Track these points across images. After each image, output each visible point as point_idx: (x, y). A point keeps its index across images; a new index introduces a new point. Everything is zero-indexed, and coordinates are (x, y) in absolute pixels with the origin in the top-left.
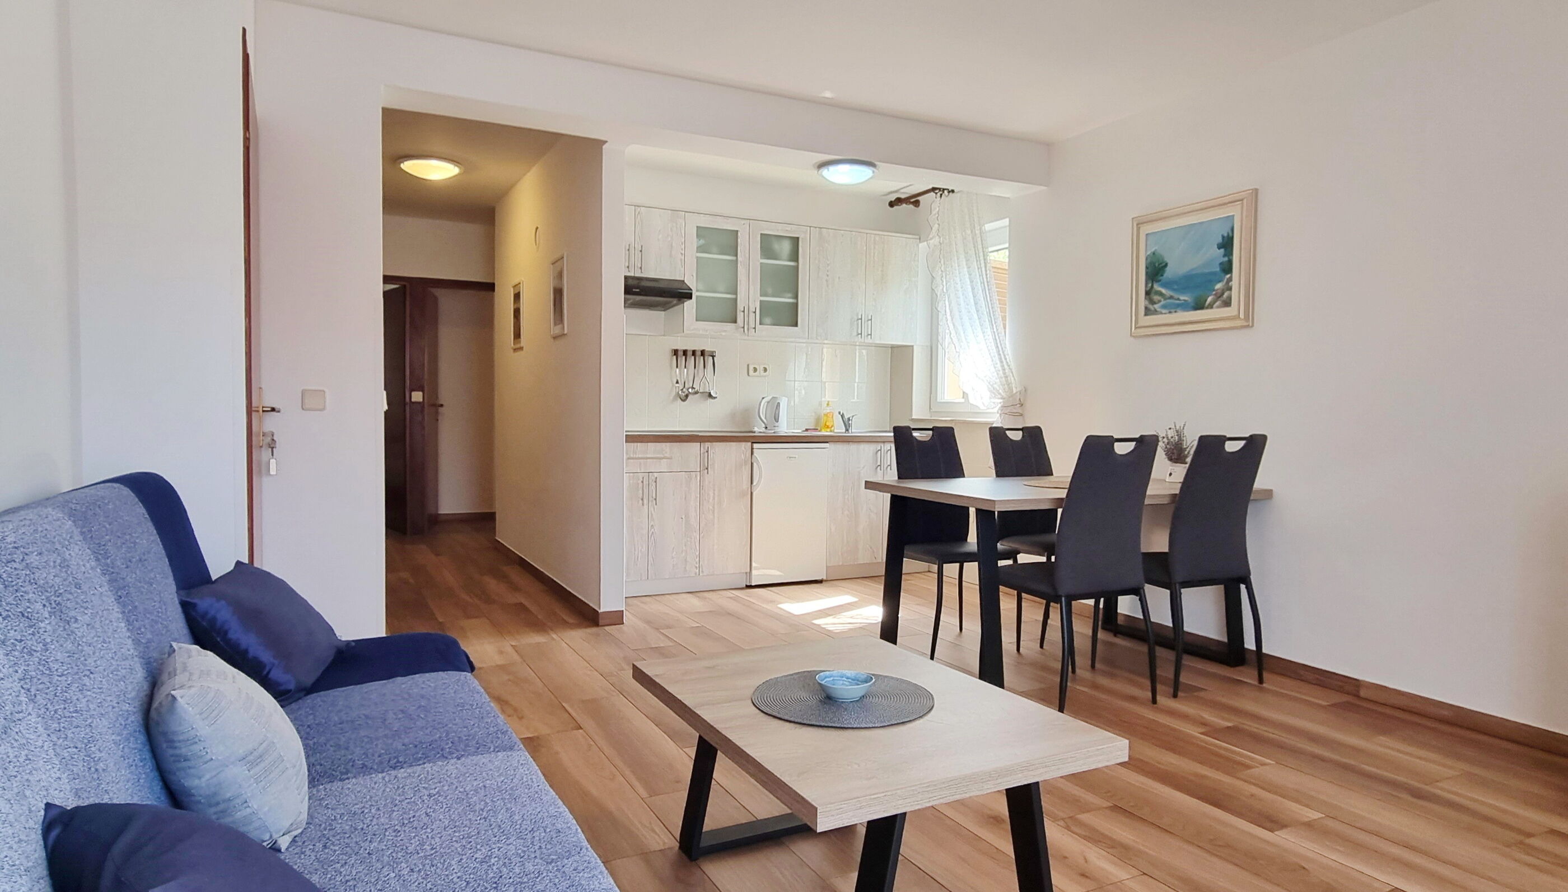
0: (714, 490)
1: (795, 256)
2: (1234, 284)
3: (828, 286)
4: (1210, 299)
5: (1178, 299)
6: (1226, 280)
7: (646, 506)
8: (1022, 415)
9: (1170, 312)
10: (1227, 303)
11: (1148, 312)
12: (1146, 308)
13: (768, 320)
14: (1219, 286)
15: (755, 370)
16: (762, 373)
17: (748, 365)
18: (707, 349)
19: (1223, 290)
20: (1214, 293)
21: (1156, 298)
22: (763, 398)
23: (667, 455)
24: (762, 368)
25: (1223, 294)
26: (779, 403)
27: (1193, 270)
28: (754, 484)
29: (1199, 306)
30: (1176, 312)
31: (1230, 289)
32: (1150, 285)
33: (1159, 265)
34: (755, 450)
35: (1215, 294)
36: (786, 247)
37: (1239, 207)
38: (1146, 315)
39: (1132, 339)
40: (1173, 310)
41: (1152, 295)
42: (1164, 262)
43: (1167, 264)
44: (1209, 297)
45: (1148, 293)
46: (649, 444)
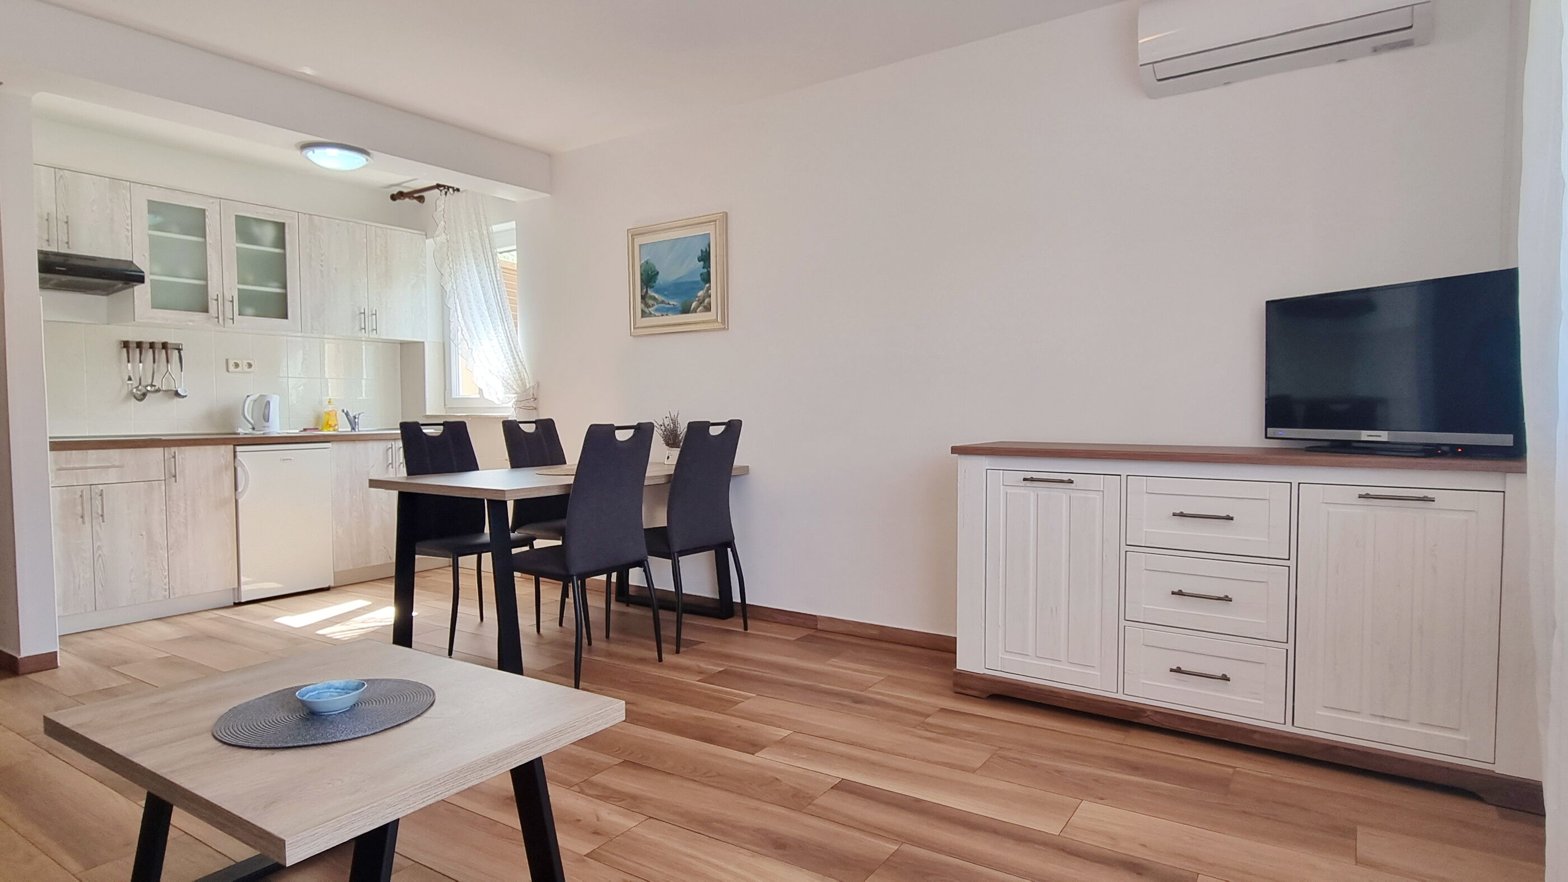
0: (186, 500)
1: (281, 242)
2: (712, 292)
3: (322, 277)
4: (694, 305)
5: (669, 304)
6: (706, 289)
7: (88, 525)
8: (536, 409)
9: (662, 315)
10: (708, 309)
11: (644, 314)
12: (643, 311)
13: (249, 311)
14: (701, 293)
15: (237, 365)
16: (246, 369)
17: (227, 361)
18: (171, 340)
19: (704, 297)
20: (697, 299)
21: (651, 302)
22: (248, 396)
23: (117, 463)
24: (245, 362)
25: (704, 301)
26: (269, 401)
27: (678, 278)
28: (240, 490)
29: (686, 310)
30: (667, 315)
31: (709, 296)
32: (645, 290)
33: (652, 273)
34: (238, 453)
35: (698, 300)
36: (269, 233)
37: (713, 226)
38: (642, 317)
39: (632, 338)
40: (665, 314)
41: (647, 299)
42: (656, 270)
43: (658, 273)
44: (693, 302)
45: (643, 297)
46: (90, 452)
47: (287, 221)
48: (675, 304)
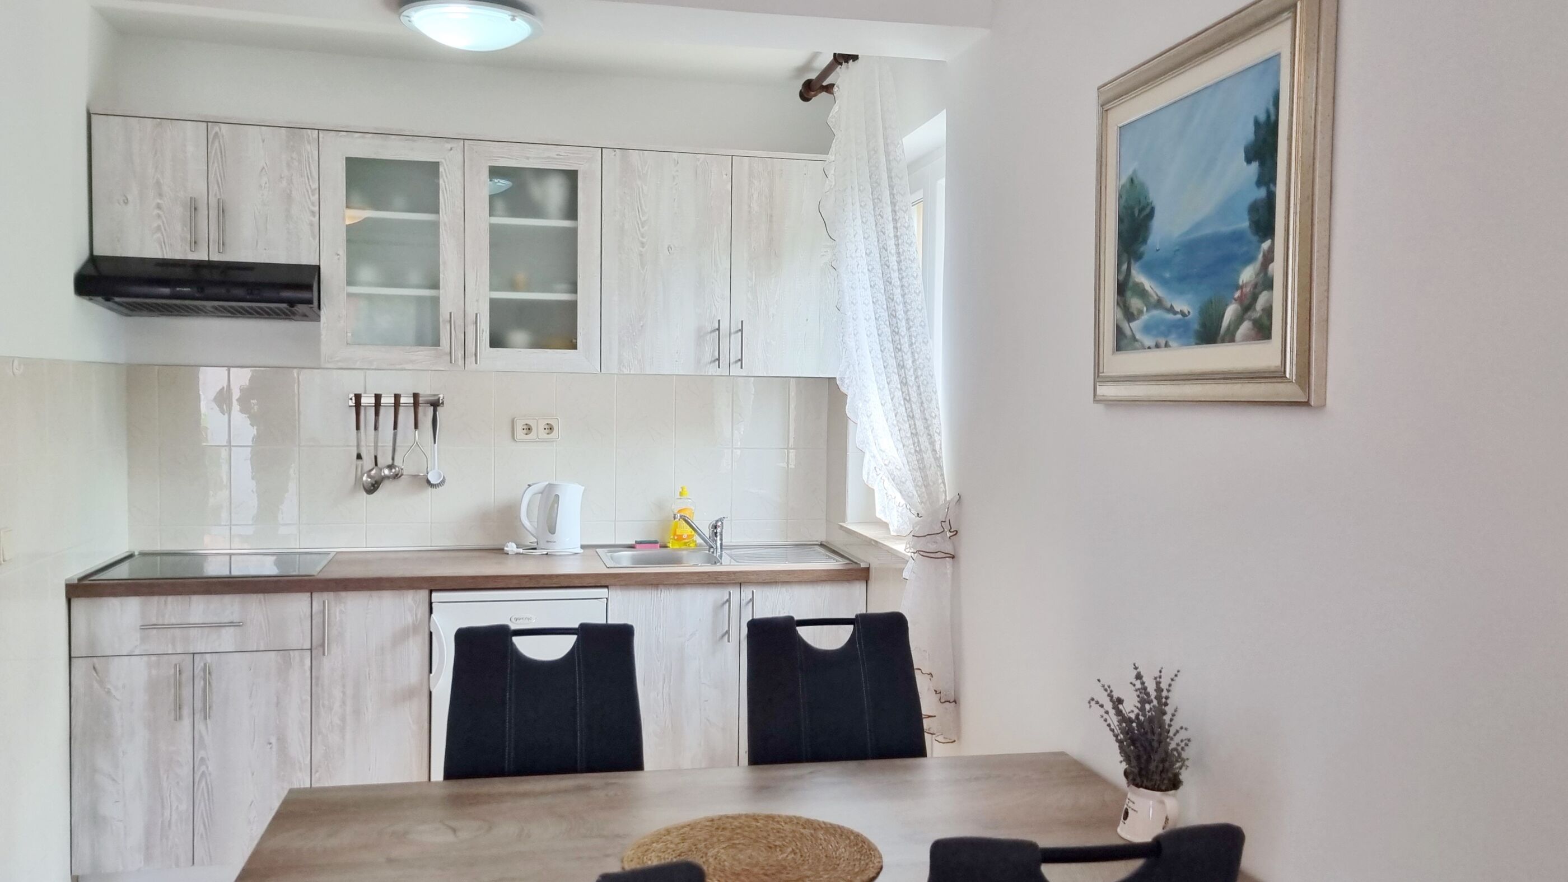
1: (571, 211)
2: (1276, 268)
3: (640, 265)
4: (1231, 312)
5: (1171, 310)
6: (1260, 257)
7: (187, 721)
8: (953, 557)
9: (1157, 346)
10: (1263, 331)
11: (1123, 341)
12: (1119, 331)
14: (1247, 275)
15: (528, 429)
16: (543, 434)
17: (513, 422)
19: (1255, 286)
20: (1237, 294)
21: (1135, 303)
22: (530, 486)
24: (542, 424)
25: (1255, 298)
26: (557, 496)
27: (1198, 226)
29: (1210, 331)
30: (1167, 345)
31: (1268, 284)
32: (1125, 267)
33: (1141, 211)
34: (434, 605)
35: (1240, 300)
36: (554, 192)
37: (1288, 24)
38: (1119, 348)
39: (1100, 408)
40: (1163, 341)
41: (1129, 294)
42: (1148, 204)
43: (1153, 210)
44: (1227, 305)
45: (1122, 288)
46: (195, 598)
47: (582, 168)
48: (1186, 309)
